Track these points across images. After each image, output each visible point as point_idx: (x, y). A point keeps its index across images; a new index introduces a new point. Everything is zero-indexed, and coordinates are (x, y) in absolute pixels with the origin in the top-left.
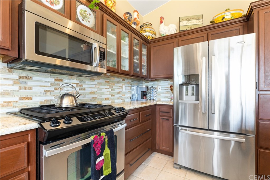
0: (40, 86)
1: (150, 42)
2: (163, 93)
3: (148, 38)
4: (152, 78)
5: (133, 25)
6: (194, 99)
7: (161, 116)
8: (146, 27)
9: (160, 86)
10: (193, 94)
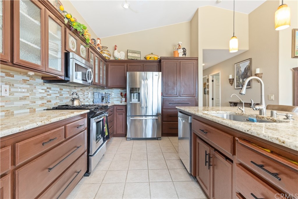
0: (54, 93)
1: (108, 61)
2: (115, 98)
3: (106, 58)
4: (109, 87)
5: (98, 49)
6: (137, 101)
7: (117, 112)
8: (105, 50)
9: (113, 92)
10: (137, 98)
